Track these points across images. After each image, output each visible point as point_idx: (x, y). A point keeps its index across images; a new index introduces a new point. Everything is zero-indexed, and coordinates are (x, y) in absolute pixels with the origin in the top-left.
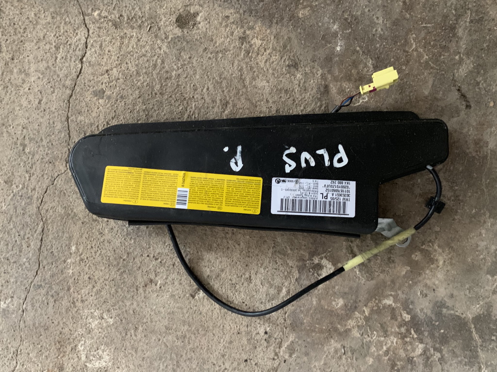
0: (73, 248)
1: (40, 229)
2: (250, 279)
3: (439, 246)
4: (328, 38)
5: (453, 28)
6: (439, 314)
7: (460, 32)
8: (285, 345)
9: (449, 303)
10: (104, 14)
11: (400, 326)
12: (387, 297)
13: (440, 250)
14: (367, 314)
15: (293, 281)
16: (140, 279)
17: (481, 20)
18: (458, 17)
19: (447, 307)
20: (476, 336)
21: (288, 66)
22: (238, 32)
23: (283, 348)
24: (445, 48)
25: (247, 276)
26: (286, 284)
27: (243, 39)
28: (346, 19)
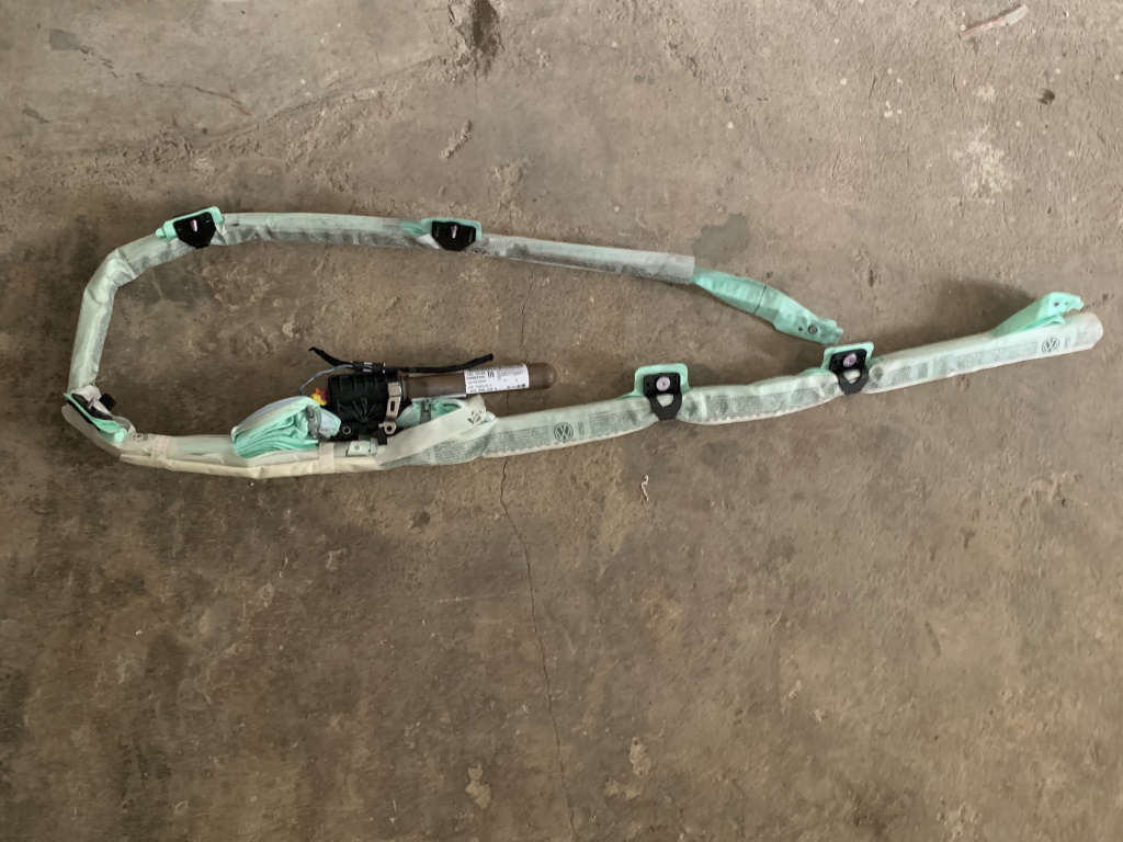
0: (497, 328)
1: (525, 341)
2: (353, 315)
3: (192, 356)
4: (298, 520)
5: (187, 541)
6: (190, 301)
7: (181, 538)
8: (319, 267)
9: (181, 311)
10: (490, 517)
11: (224, 289)
12: (236, 312)
13: (192, 353)
14: (253, 297)
15: (316, 318)
16: (442, 308)
17: (162, 551)
18: (183, 551)
19: (183, 307)
20: (157, 287)
21: (331, 492)
22: (377, 515)
23: (321, 264)
24: (194, 523)
25: (355, 318)
26: (322, 314)
27: (372, 510)
28: (284, 537)
